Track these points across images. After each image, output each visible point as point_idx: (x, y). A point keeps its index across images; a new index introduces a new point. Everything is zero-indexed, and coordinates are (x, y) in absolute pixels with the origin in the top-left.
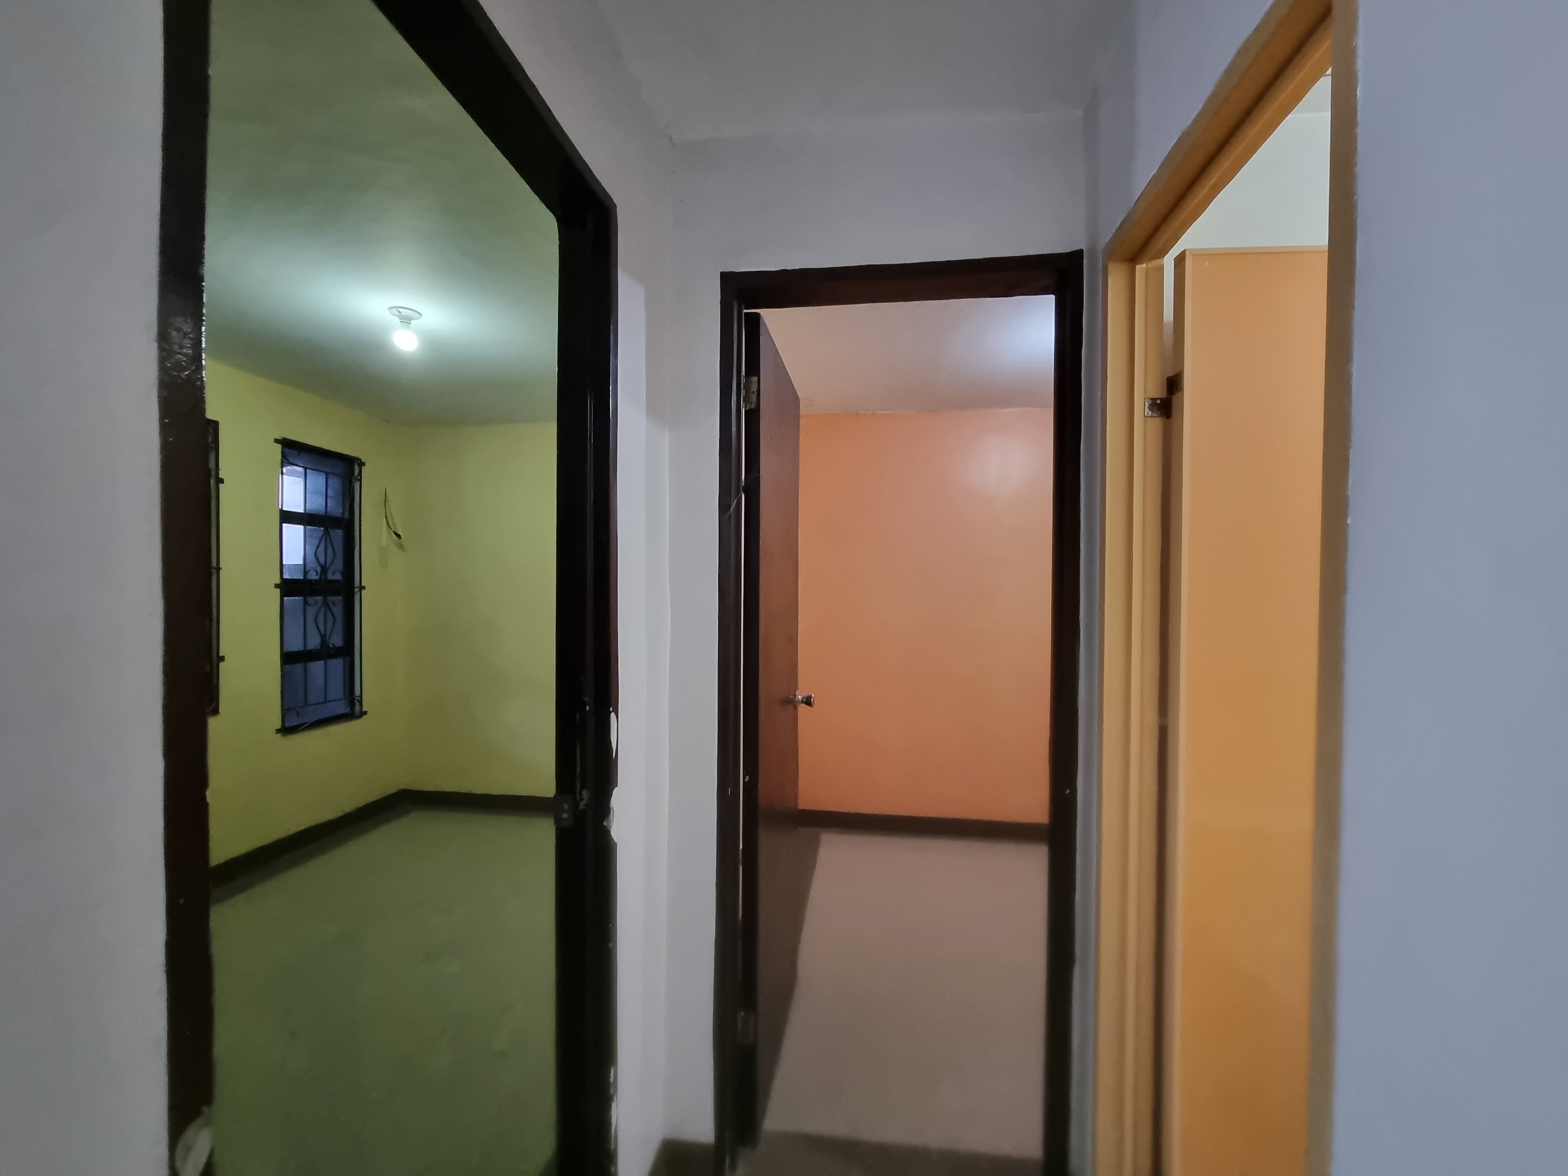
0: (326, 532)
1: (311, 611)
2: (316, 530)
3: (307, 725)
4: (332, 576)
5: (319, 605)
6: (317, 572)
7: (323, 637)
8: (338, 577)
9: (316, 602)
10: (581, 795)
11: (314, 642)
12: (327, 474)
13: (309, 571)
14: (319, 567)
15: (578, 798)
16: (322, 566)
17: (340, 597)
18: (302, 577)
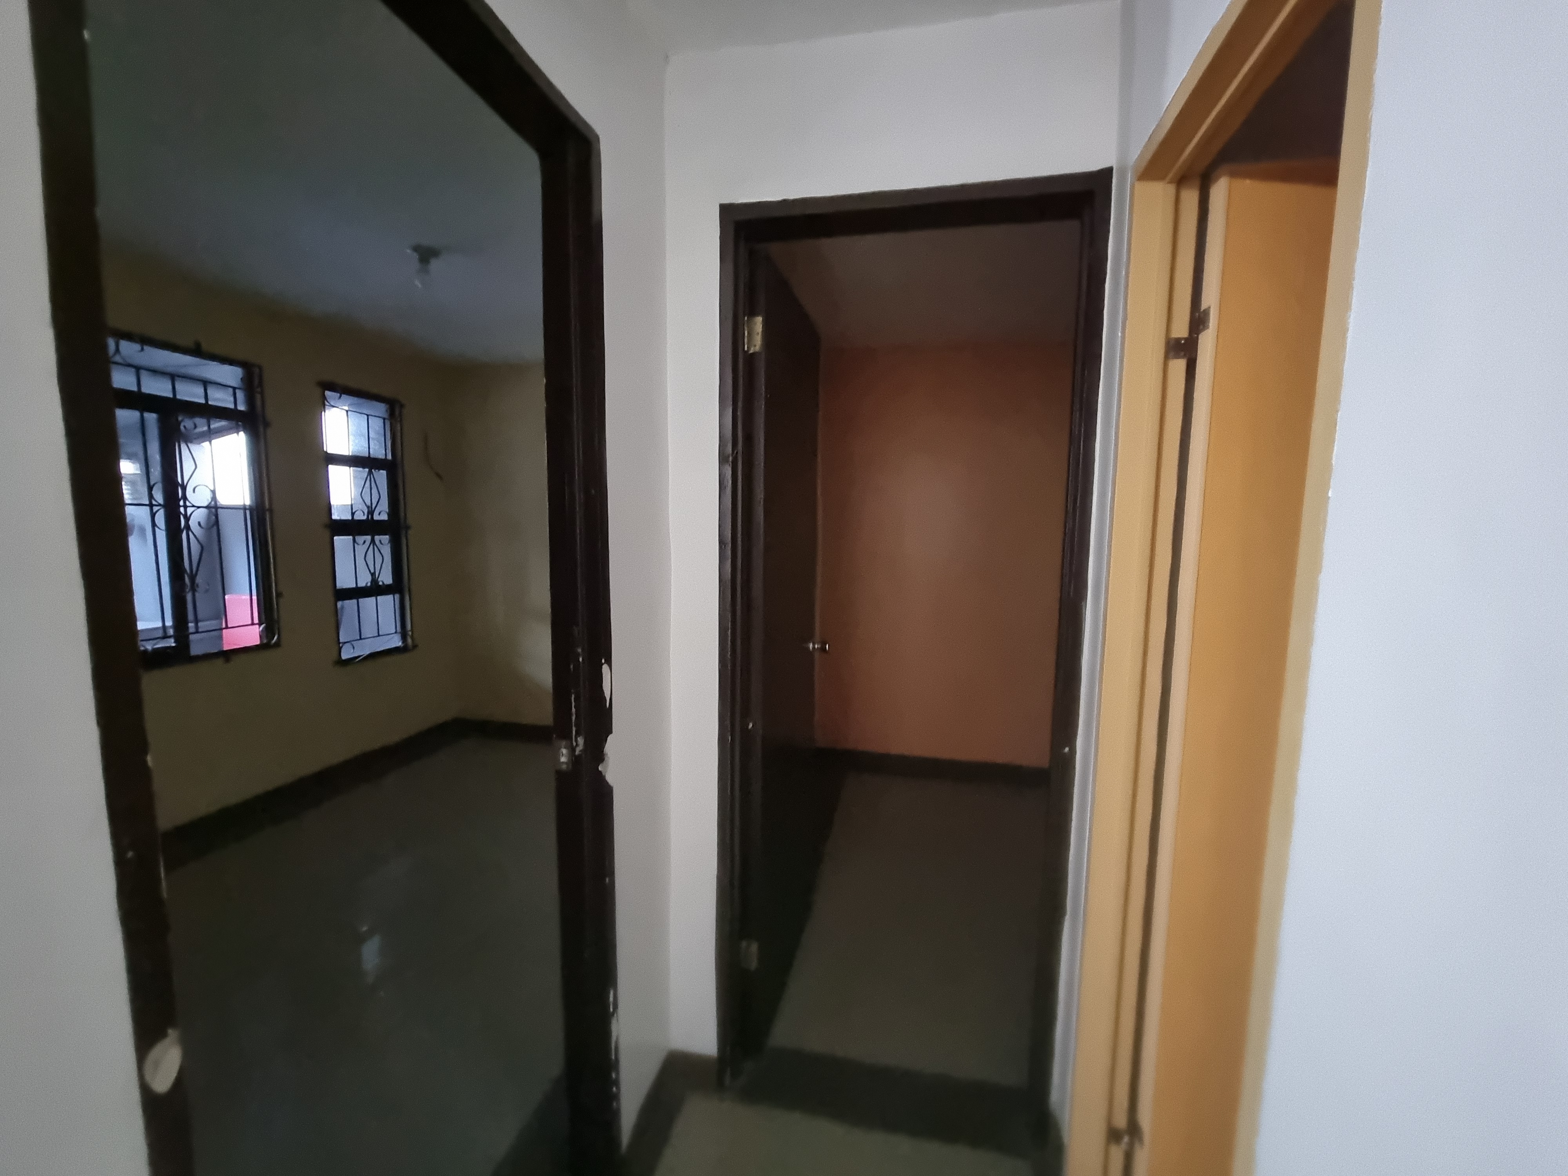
0: (370, 473)
1: (361, 550)
2: (360, 471)
3: (361, 658)
4: (378, 516)
5: (368, 543)
6: (363, 512)
7: (373, 575)
8: (384, 517)
9: (364, 542)
10: (576, 741)
11: (365, 580)
12: (368, 415)
13: (355, 512)
14: (366, 508)
15: (574, 744)
16: (368, 507)
17: (388, 537)
18: (350, 518)
